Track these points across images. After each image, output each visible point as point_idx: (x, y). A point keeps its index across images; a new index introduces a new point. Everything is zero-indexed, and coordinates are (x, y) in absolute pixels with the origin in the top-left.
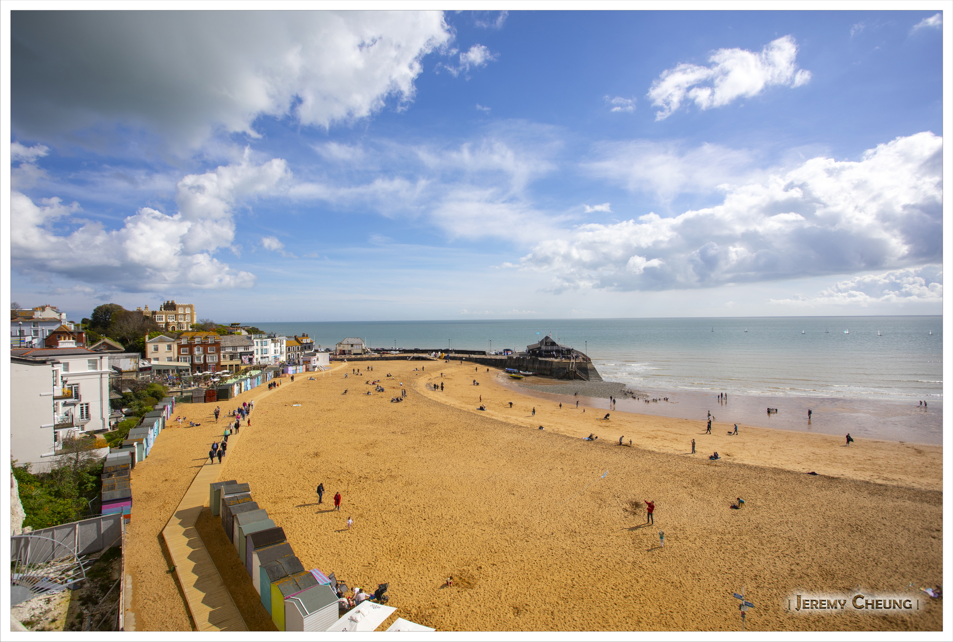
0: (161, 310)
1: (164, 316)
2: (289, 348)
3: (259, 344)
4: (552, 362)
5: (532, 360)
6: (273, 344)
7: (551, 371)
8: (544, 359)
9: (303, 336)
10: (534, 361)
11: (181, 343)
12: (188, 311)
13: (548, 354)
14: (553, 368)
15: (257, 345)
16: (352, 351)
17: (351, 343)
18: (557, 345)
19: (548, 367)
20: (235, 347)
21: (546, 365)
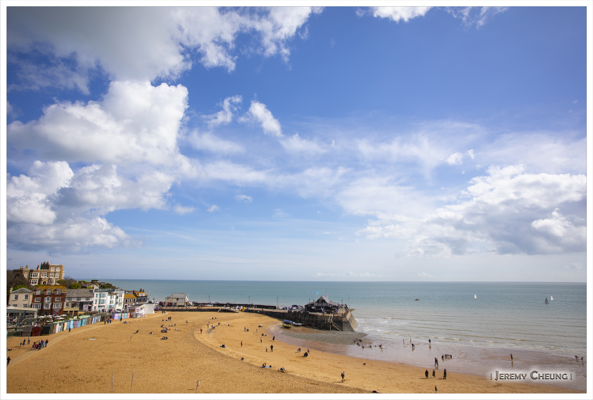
0: (37, 269)
1: (39, 273)
2: (126, 300)
3: (98, 296)
4: (317, 316)
5: (304, 314)
6: (109, 297)
7: (316, 323)
8: (312, 313)
9: (141, 291)
10: (305, 314)
11: (36, 294)
12: (58, 270)
13: (318, 309)
14: (318, 321)
15: (97, 297)
16: (177, 304)
17: (177, 298)
18: (327, 303)
19: (315, 320)
20: (79, 298)
21: (313, 318)
